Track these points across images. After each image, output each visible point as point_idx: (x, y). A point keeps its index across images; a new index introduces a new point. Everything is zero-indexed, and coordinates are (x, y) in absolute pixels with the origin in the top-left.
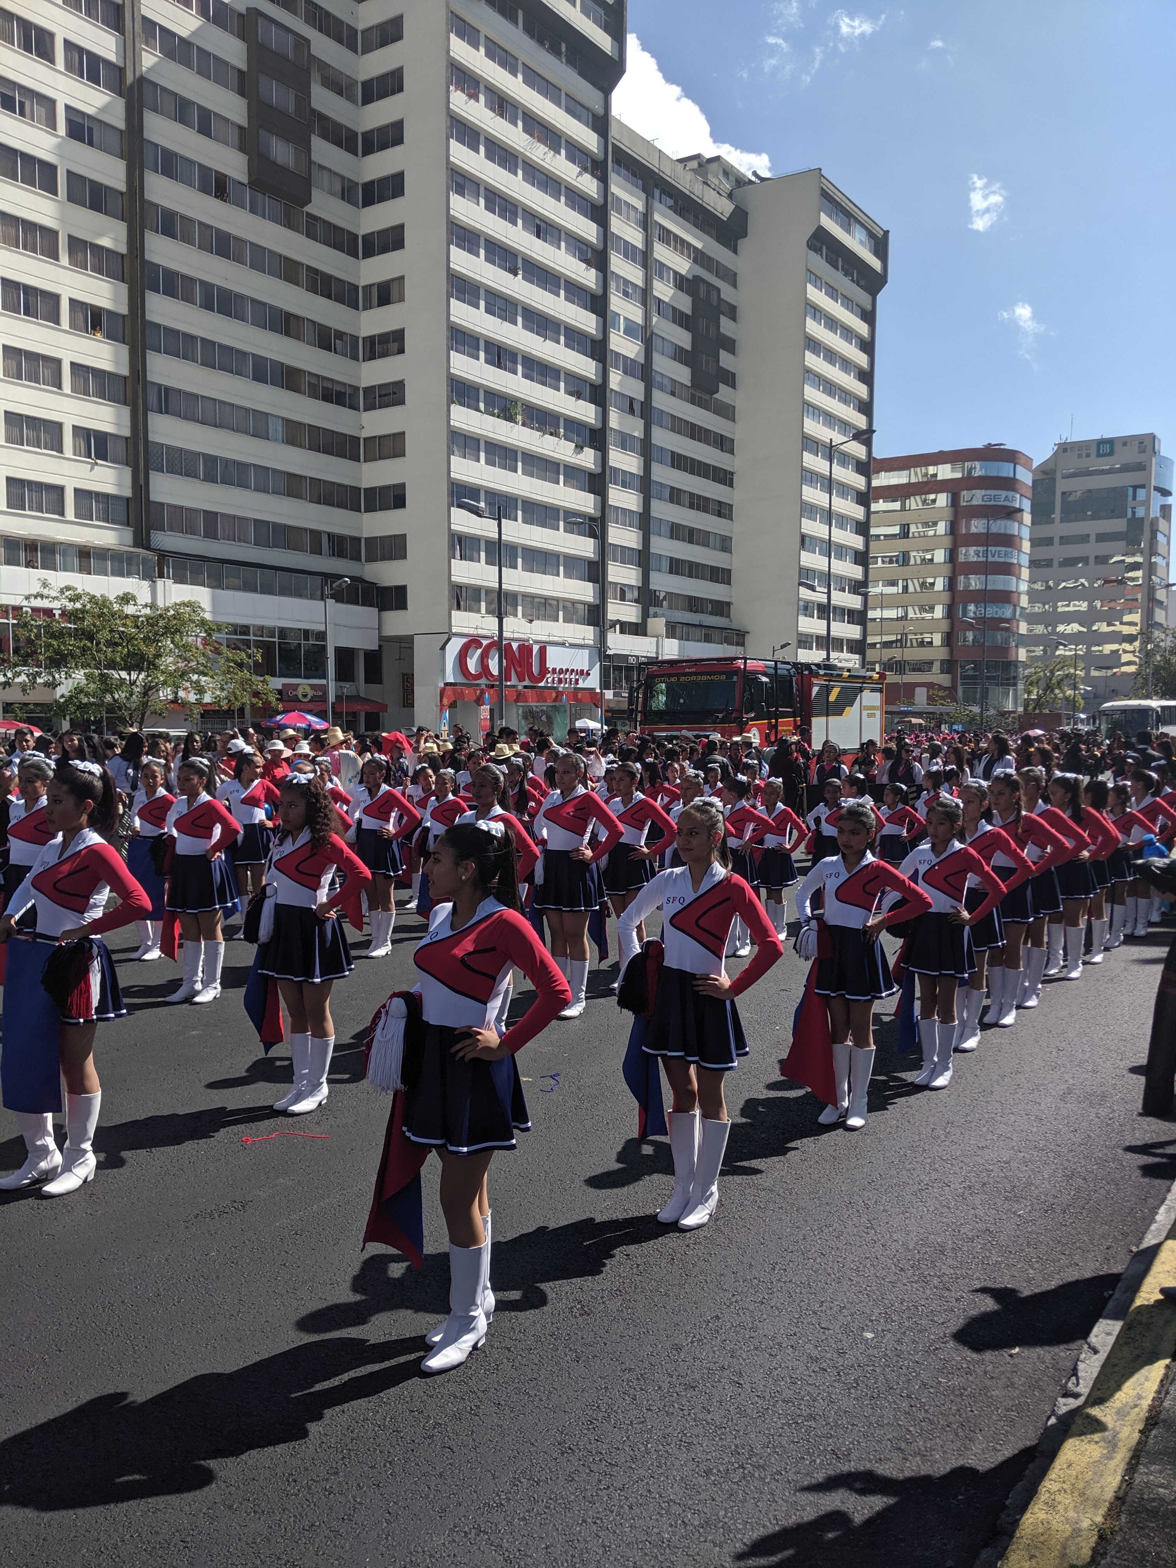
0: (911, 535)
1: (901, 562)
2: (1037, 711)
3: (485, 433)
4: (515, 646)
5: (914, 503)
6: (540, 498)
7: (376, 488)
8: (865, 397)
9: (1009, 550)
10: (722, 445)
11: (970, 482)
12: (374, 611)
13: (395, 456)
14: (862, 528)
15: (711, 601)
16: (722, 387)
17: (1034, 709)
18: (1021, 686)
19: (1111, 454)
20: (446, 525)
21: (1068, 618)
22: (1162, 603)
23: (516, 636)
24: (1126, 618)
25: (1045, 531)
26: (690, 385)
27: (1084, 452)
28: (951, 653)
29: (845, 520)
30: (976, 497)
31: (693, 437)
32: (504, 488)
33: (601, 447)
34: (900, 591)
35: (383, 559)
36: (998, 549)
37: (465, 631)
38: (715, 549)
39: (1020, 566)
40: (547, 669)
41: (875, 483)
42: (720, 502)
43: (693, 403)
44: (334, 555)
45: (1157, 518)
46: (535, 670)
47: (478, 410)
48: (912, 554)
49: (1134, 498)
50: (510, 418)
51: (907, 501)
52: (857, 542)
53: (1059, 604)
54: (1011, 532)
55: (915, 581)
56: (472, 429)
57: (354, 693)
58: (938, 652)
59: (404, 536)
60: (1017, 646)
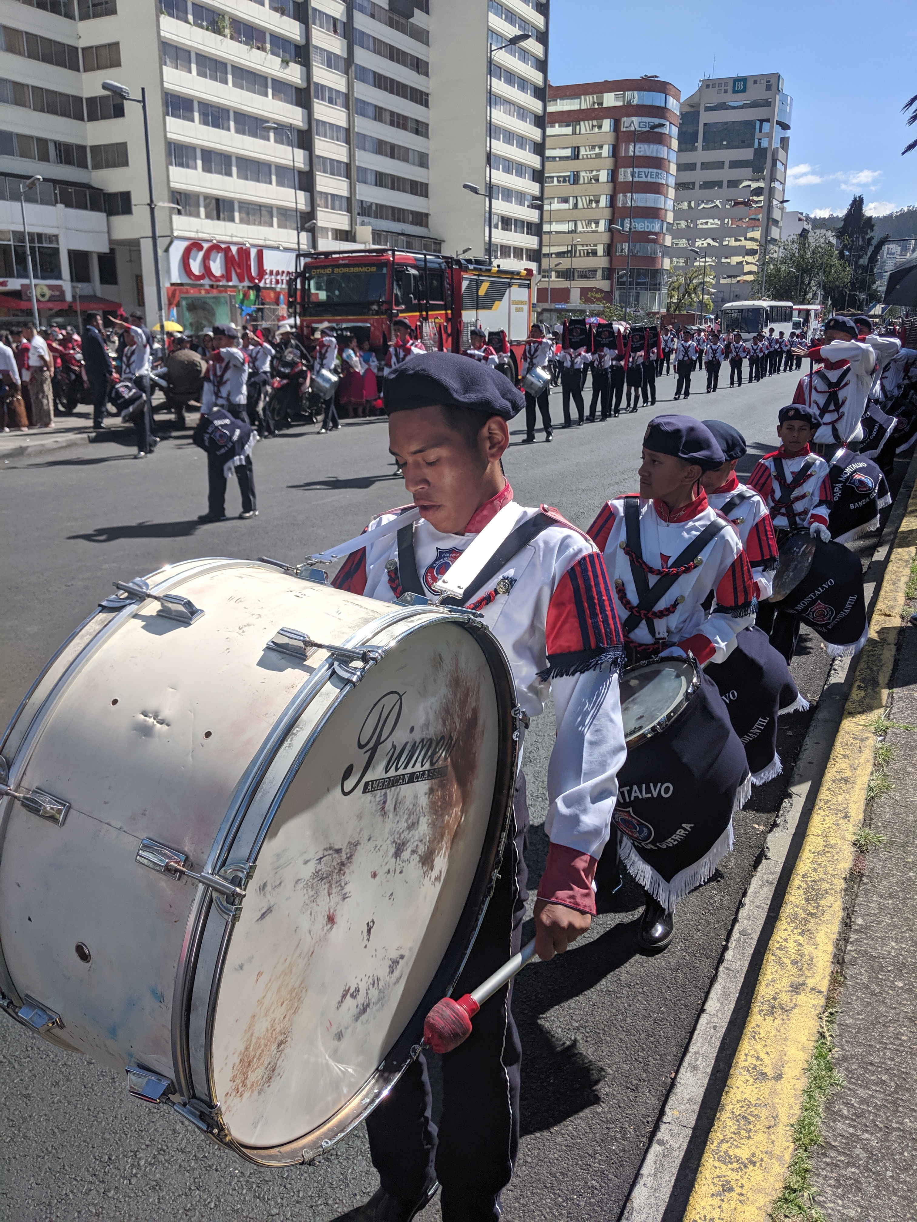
0: (581, 157)
1: (572, 182)
2: (677, 312)
3: (195, 45)
4: (234, 249)
5: (584, 127)
6: (250, 109)
7: (96, 97)
8: (542, 27)
9: (659, 171)
10: (418, 67)
11: (630, 110)
12: (102, 216)
13: (112, 66)
14: (539, 149)
15: (412, 212)
16: (417, 11)
17: (675, 310)
18: (664, 291)
19: (744, 91)
20: (162, 134)
21: (705, 234)
22: (777, 222)
23: (235, 240)
24: (749, 235)
25: (689, 157)
26: (387, 8)
27: (723, 88)
28: (611, 262)
29: (524, 141)
30: (633, 123)
31: (391, 59)
32: (216, 99)
33: (306, 63)
34: (571, 207)
35: (108, 166)
36: (651, 170)
37: (187, 234)
38: (414, 164)
39: (668, 186)
40: (265, 271)
41: (551, 109)
42: (417, 121)
43: (391, 25)
44: (61, 162)
45: (777, 148)
46: (254, 272)
47: (187, 21)
48: (582, 174)
49: (761, 131)
50: (218, 31)
51: (578, 127)
52: (535, 161)
53: (699, 222)
54: (661, 156)
55: (584, 198)
56: (182, 41)
57: (91, 293)
58: (601, 262)
59: (124, 145)
60: (663, 257)
